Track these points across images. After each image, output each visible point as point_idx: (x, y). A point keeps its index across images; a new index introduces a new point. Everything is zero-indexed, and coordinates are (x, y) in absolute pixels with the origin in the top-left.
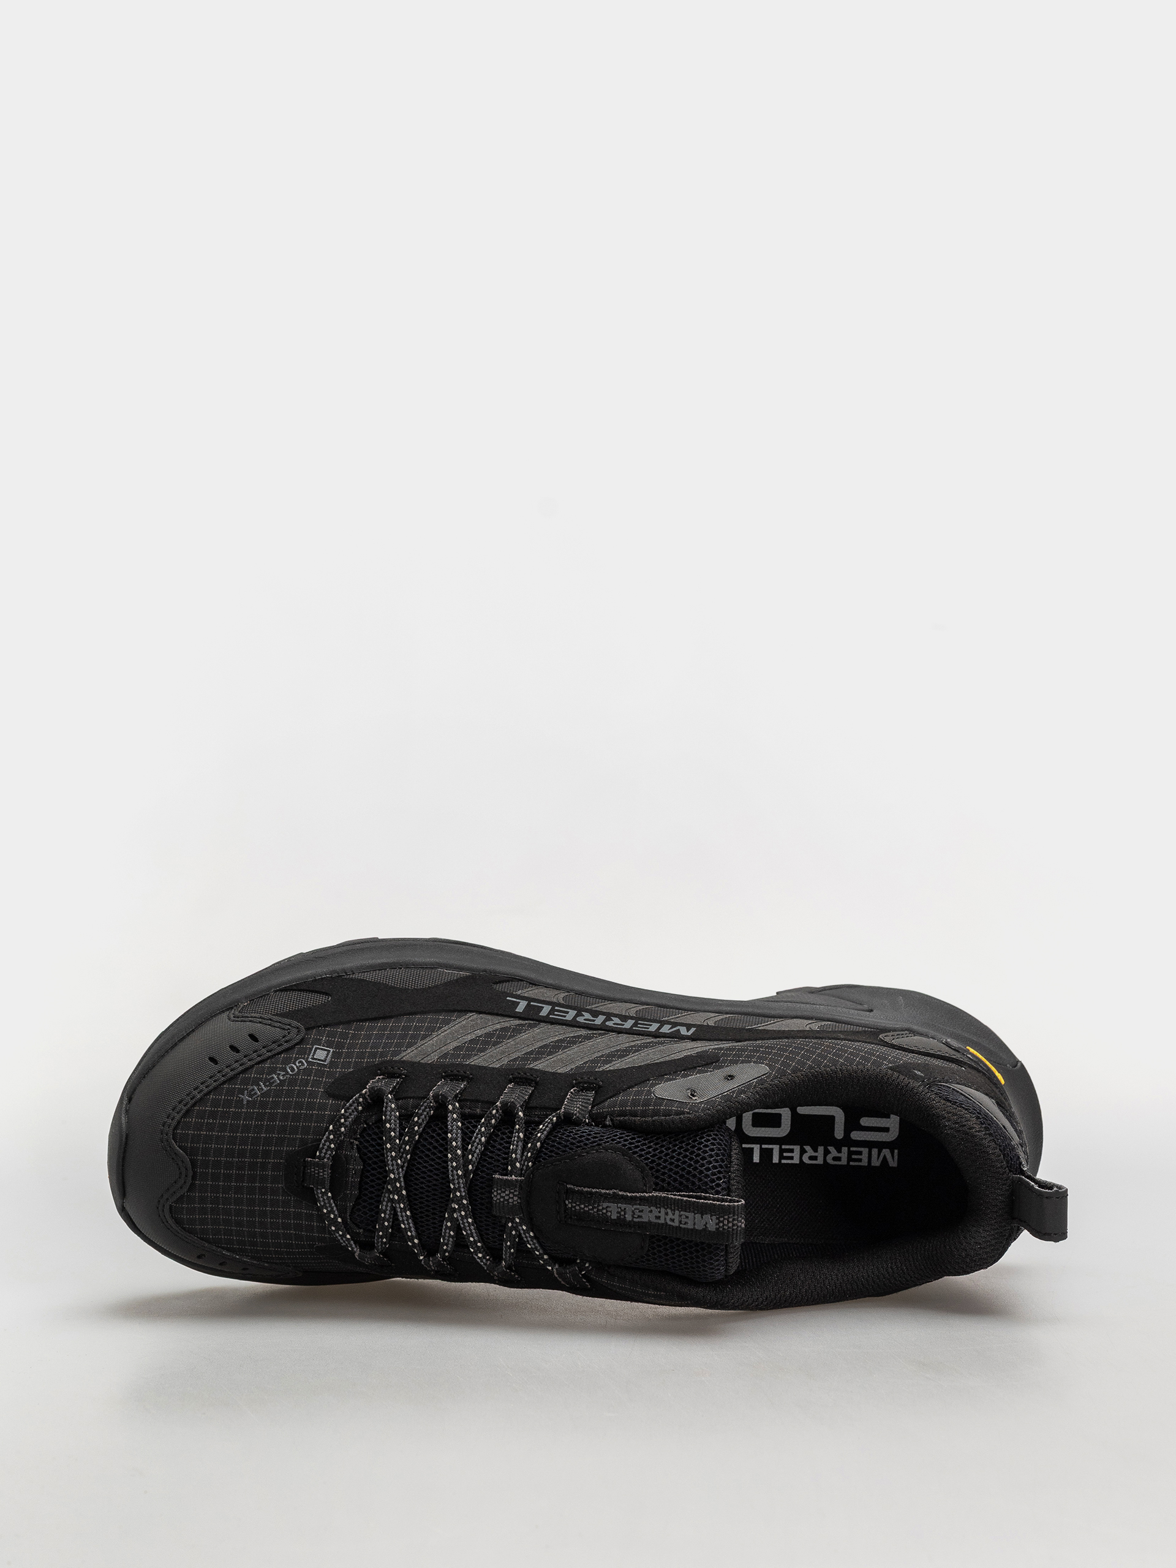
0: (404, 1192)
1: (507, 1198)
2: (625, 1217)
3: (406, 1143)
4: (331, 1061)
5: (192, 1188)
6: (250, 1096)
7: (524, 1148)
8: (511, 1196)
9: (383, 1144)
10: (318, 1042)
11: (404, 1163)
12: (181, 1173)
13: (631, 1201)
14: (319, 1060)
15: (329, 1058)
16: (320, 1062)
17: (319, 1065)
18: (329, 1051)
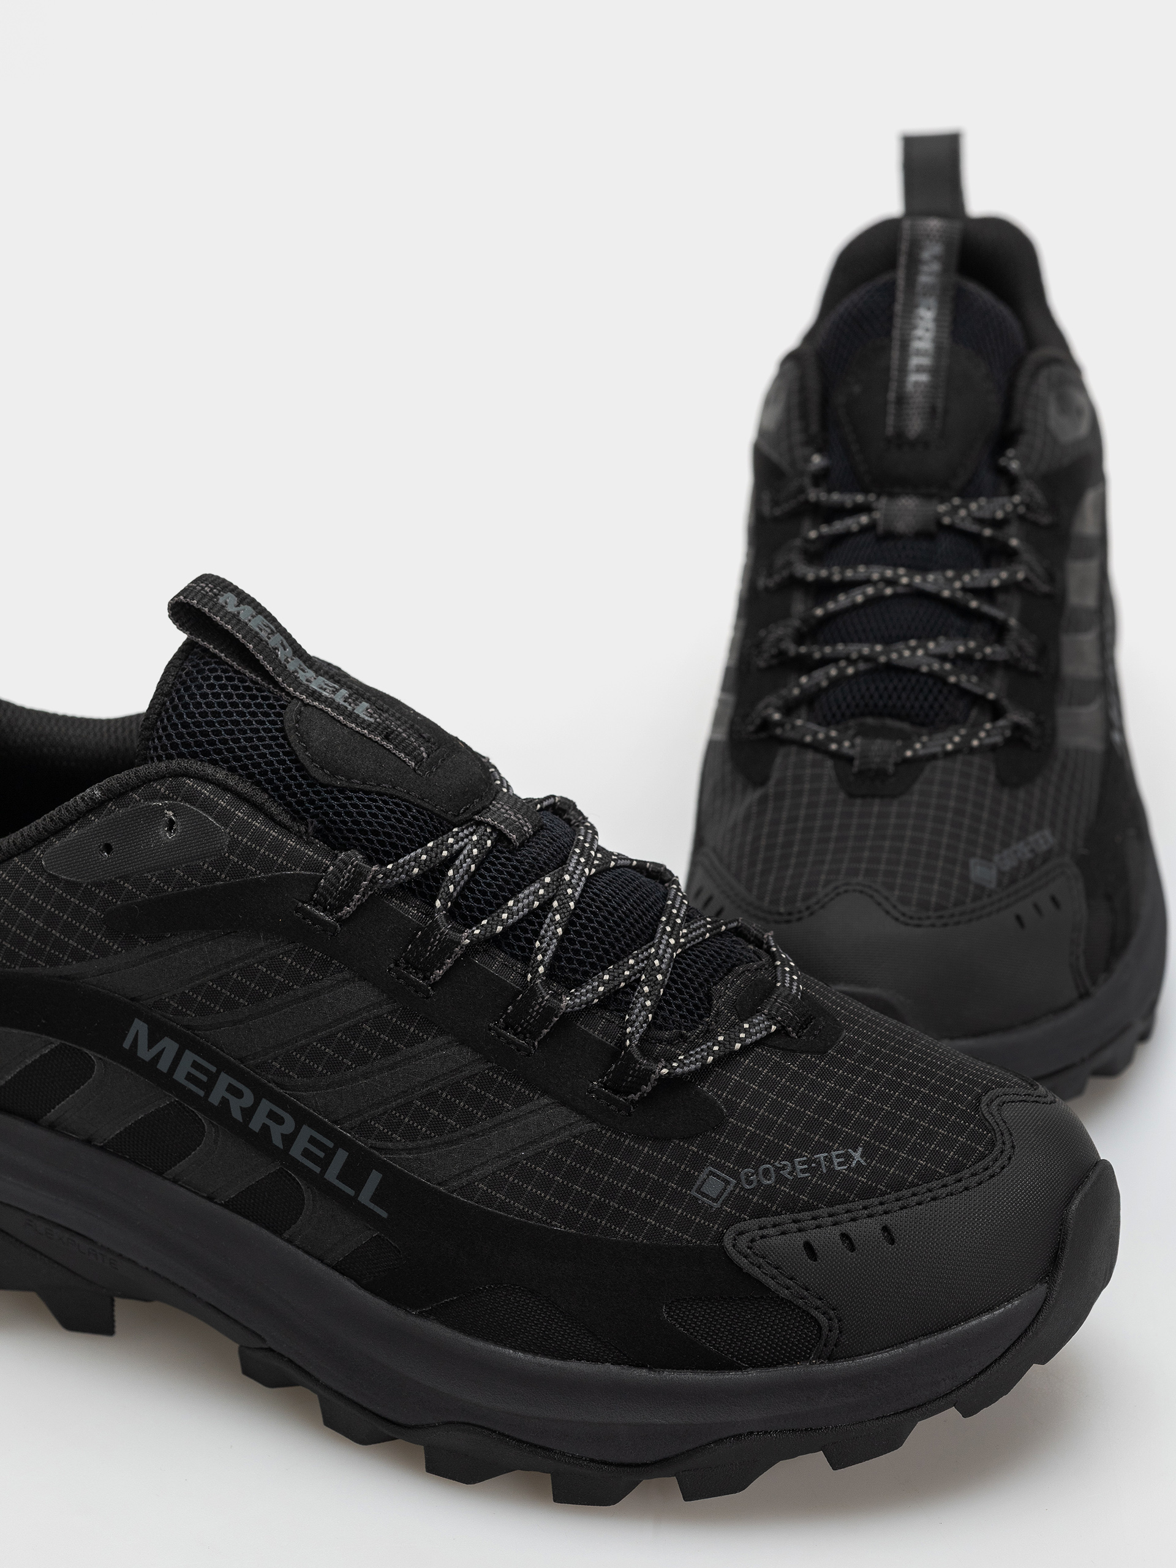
0: (663, 919)
1: (510, 813)
4: (700, 1171)
7: (453, 857)
8: (502, 810)
10: (711, 1213)
11: (647, 950)
12: (999, 1105)
13: (329, 703)
14: (718, 1177)
15: (703, 1176)
16: (719, 1173)
17: (721, 1168)
18: (699, 1191)
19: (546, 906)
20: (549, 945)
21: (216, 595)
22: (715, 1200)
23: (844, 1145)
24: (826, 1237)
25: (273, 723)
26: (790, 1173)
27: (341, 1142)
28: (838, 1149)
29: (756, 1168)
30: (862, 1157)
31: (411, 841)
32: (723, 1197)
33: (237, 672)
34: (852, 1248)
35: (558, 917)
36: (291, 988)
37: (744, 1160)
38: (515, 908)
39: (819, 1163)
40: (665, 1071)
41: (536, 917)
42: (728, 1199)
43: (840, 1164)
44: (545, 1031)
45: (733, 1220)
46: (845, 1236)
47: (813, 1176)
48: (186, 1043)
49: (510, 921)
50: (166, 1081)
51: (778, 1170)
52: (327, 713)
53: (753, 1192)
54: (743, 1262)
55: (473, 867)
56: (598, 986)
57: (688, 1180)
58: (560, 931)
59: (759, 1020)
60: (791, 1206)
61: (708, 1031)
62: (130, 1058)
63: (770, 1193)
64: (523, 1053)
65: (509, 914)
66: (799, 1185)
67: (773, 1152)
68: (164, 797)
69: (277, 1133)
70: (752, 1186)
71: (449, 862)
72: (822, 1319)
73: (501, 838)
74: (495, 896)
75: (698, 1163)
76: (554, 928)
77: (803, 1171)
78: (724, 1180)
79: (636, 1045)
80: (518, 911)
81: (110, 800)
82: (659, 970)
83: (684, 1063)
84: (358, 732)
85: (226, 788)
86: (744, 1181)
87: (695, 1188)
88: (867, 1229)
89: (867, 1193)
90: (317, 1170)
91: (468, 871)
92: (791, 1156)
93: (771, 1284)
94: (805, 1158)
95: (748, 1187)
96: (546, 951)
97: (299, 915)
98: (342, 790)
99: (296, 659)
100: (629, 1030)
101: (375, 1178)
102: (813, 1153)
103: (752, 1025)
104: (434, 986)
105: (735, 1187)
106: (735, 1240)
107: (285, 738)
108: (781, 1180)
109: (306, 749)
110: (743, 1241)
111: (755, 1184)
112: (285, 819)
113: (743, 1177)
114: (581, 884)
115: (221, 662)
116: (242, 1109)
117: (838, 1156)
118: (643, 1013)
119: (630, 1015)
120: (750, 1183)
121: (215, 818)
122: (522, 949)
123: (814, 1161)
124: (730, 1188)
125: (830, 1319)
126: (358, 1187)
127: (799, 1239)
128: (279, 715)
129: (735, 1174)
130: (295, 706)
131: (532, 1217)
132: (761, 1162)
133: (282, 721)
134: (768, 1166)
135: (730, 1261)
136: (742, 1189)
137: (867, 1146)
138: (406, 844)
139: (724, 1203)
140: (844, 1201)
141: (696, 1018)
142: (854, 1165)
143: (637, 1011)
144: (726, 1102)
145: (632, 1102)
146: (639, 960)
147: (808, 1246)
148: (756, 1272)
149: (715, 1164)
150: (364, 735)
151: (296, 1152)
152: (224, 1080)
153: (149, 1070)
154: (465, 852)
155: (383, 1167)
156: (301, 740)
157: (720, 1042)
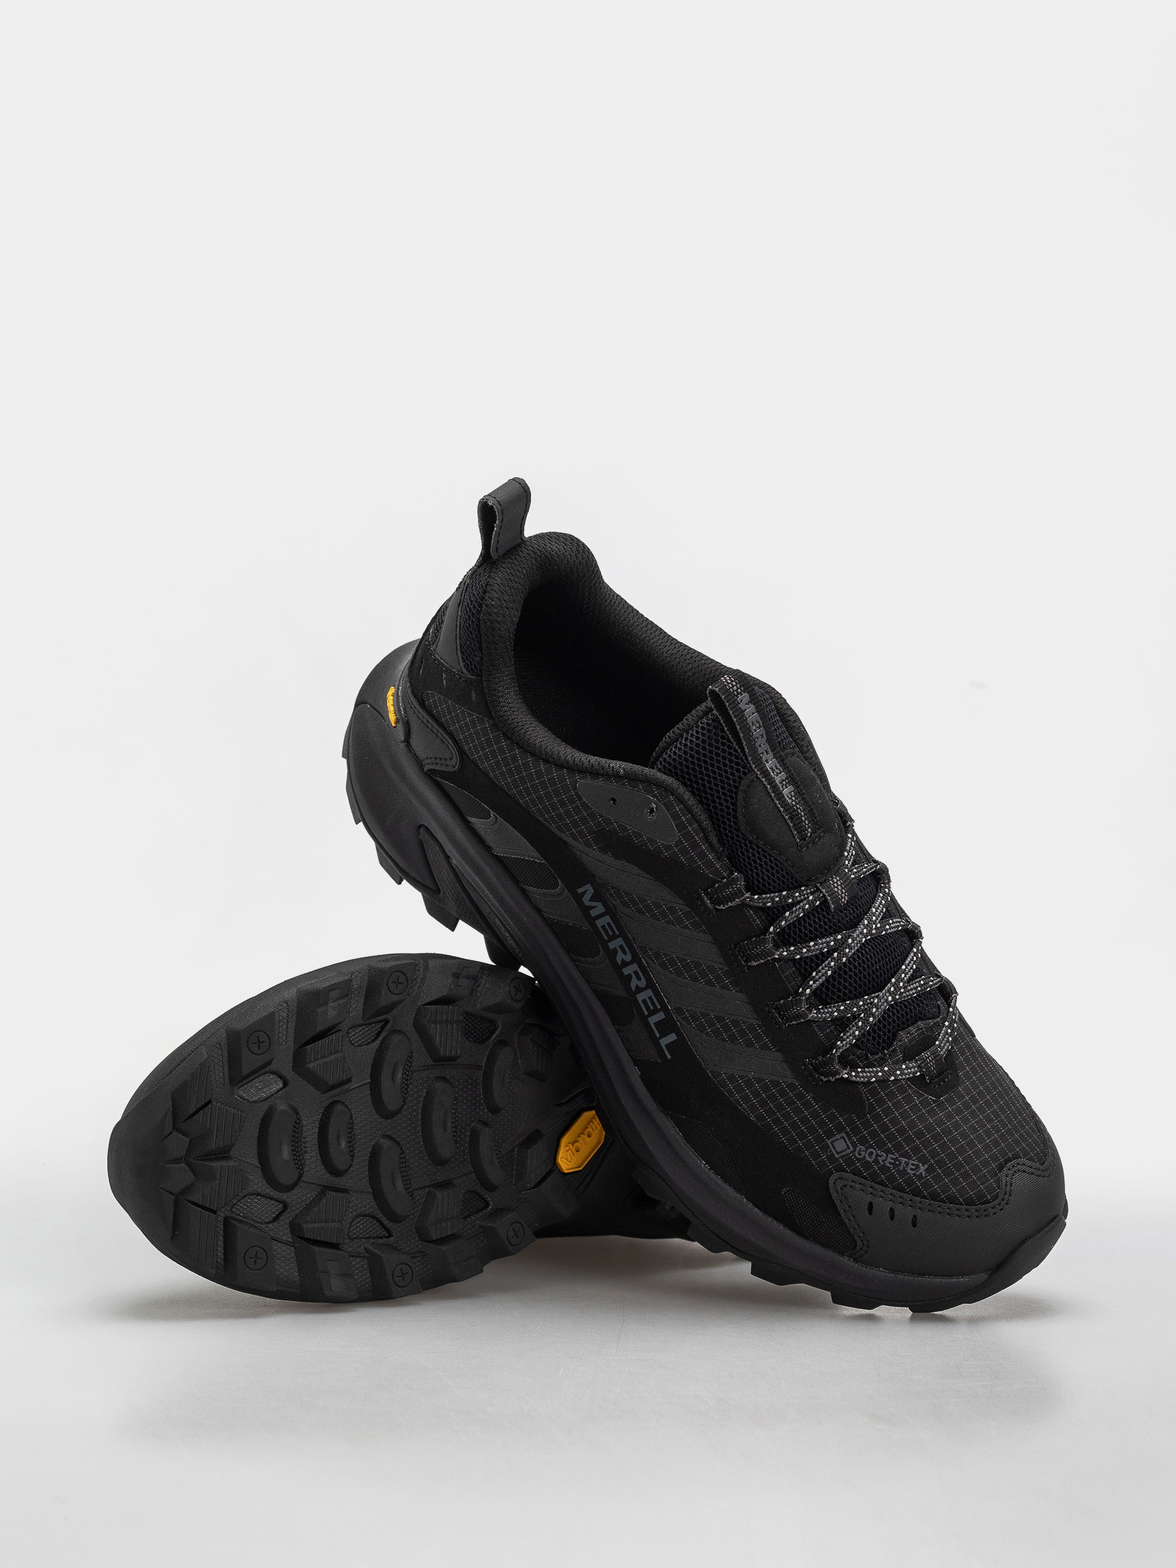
0: (893, 980)
1: (839, 887)
2: (786, 779)
3: (859, 1007)
4: (838, 1133)
5: (1016, 1156)
6: (917, 1167)
7: (794, 904)
8: (836, 885)
9: (873, 1026)
10: (831, 1158)
11: (873, 998)
12: (1015, 1172)
13: (771, 781)
14: (846, 1142)
15: (838, 1136)
16: (847, 1140)
17: (850, 1138)
18: (832, 1143)
19: (830, 954)
20: (820, 978)
21: (738, 693)
22: (838, 1153)
23: (919, 1159)
24: (883, 1205)
25: (734, 781)
26: (883, 1161)
27: (664, 1009)
28: (914, 1160)
29: (867, 1148)
30: (925, 1170)
31: (774, 887)
32: (842, 1154)
33: (729, 741)
34: (892, 1218)
35: (833, 964)
36: (675, 925)
37: (863, 1141)
38: (813, 948)
39: (900, 1163)
40: (846, 1076)
41: (821, 958)
42: (844, 1156)
43: (912, 1169)
44: (795, 1022)
45: (840, 1169)
46: (892, 1210)
47: (894, 1168)
48: (610, 911)
49: (806, 955)
50: (592, 921)
51: (877, 1155)
52: (767, 788)
53: (859, 1160)
54: (834, 1195)
55: (802, 915)
56: (835, 1012)
57: (830, 1134)
58: (829, 973)
59: (913, 1066)
60: (874, 1177)
61: (882, 1059)
62: (578, 898)
63: (867, 1165)
64: (777, 1026)
65: (807, 950)
66: (885, 1169)
67: (880, 1145)
68: (655, 796)
69: (634, 983)
70: (860, 1157)
71: (790, 907)
72: (860, 1244)
73: (825, 902)
74: (806, 934)
75: (840, 1129)
76: (827, 970)
77: (890, 1163)
78: (847, 1145)
79: (838, 1056)
80: (813, 950)
81: (626, 778)
82: (873, 1015)
83: (860, 1075)
84: (778, 808)
85: (690, 811)
86: (857, 1152)
87: (830, 1140)
88: (905, 1213)
89: (916, 1192)
90: (646, 1013)
91: (798, 916)
92: (888, 1151)
93: (843, 1214)
94: (895, 1157)
95: (858, 1156)
96: (817, 980)
97: (696, 896)
98: (750, 842)
99: (767, 744)
100: (839, 1043)
101: (672, 1037)
102: (901, 1156)
103: (907, 1068)
104: (749, 967)
105: (851, 1152)
106: (836, 1180)
107: (736, 793)
108: (876, 1161)
109: (744, 807)
110: (840, 1184)
111: (862, 1157)
112: (714, 840)
113: (858, 1149)
114: (856, 948)
115: (723, 731)
116: (623, 960)
117: (913, 1164)
118: (851, 1037)
119: (844, 1035)
120: (860, 1154)
121: (675, 824)
122: (806, 970)
123: (899, 1161)
124: (848, 1151)
125: (863, 1245)
126: (663, 1035)
127: (870, 1198)
128: (740, 778)
129: (855, 1146)
130: (750, 777)
131: (741, 1105)
132: (871, 1146)
133: (740, 782)
134: (874, 1151)
135: (828, 1189)
136: (854, 1155)
137: (931, 1166)
138: (771, 888)
139: (842, 1157)
140: (902, 1190)
141: (880, 1048)
142: (918, 1173)
143: (849, 1034)
144: (871, 1105)
145: (822, 1080)
146: (866, 1003)
147: (871, 1205)
148: (837, 1203)
149: (847, 1134)
150: (780, 811)
151: (640, 997)
152: (620, 941)
153: (586, 910)
154: (802, 904)
155: (679, 1034)
156: (744, 799)
157: (885, 1071)
